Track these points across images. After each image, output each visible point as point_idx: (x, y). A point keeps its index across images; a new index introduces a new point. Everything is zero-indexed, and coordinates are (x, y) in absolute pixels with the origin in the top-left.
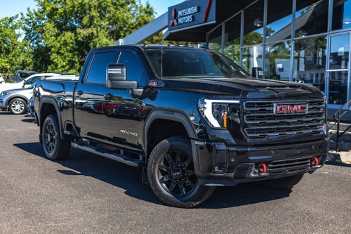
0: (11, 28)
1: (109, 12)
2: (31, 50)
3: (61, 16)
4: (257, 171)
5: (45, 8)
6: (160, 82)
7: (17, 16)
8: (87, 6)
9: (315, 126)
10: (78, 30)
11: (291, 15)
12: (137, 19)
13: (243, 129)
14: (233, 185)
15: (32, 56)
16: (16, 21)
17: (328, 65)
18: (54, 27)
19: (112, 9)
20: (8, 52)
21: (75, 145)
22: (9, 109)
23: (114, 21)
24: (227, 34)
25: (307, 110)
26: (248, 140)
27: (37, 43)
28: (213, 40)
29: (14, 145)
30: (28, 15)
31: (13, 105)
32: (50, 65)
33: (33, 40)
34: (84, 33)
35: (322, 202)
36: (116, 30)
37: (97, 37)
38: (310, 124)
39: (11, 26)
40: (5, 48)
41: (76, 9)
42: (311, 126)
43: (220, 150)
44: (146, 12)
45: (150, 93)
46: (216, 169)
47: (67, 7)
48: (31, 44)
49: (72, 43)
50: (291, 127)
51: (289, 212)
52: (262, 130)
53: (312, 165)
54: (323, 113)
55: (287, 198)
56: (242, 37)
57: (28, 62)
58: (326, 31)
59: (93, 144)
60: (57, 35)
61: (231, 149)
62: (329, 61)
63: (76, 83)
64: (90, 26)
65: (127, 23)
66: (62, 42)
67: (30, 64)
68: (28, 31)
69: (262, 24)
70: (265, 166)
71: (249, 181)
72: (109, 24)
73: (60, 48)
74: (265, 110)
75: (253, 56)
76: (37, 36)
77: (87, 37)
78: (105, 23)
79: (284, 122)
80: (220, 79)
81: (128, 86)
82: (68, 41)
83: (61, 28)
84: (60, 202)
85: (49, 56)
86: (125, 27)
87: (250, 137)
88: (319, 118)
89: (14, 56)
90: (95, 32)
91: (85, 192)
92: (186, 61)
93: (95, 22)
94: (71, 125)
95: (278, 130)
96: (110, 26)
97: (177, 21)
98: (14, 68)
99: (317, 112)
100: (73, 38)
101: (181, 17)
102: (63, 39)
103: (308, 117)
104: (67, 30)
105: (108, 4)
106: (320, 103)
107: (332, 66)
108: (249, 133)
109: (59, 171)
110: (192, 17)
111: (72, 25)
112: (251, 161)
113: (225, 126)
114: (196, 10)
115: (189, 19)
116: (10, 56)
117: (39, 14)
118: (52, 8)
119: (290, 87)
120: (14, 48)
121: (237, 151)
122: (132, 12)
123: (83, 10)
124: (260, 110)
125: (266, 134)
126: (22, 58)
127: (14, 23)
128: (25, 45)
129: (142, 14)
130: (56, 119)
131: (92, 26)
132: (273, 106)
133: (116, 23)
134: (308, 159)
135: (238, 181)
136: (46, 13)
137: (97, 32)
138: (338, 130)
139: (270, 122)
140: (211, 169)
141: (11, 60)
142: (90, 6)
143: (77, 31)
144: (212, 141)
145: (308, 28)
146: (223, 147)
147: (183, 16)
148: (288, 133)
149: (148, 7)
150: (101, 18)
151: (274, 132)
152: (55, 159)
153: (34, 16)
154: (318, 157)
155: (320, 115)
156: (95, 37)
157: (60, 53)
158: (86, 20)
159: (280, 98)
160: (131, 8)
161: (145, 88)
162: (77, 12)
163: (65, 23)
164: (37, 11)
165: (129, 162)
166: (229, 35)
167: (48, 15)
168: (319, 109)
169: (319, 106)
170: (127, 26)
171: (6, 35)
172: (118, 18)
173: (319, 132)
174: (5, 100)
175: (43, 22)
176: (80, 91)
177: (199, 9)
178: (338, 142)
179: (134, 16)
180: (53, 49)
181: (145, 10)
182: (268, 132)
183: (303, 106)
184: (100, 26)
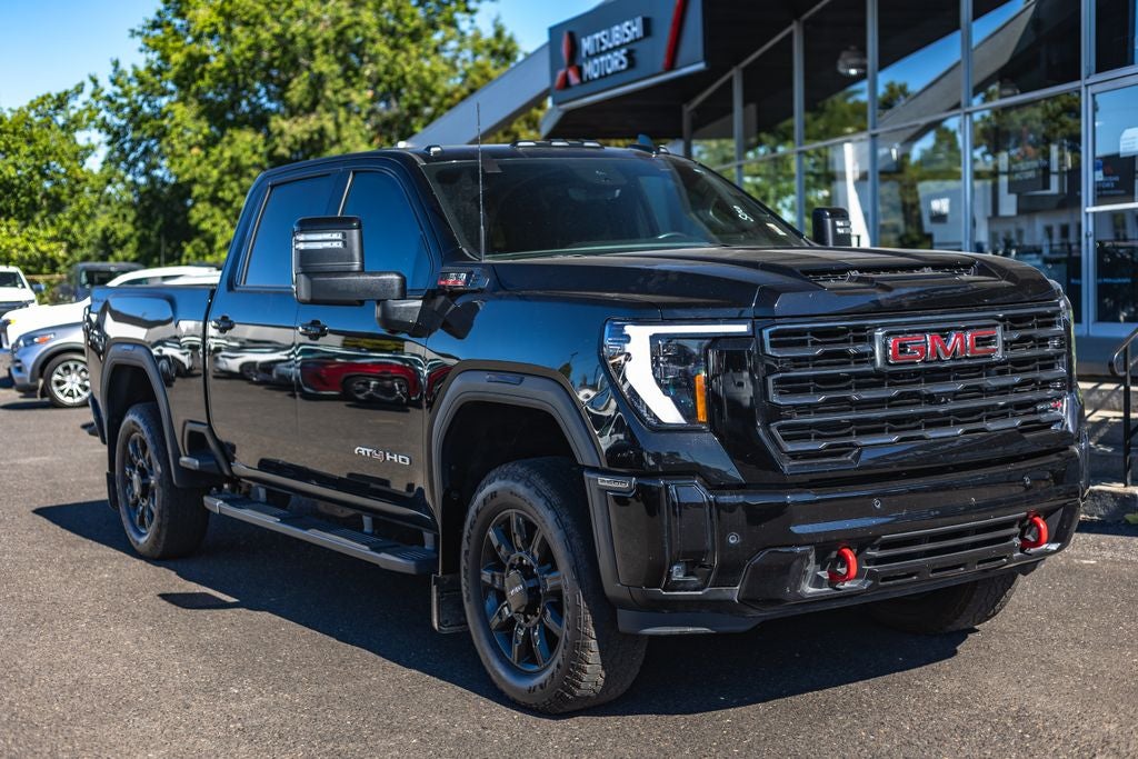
0: (63, 127)
1: (374, 59)
2: (130, 196)
3: (220, 80)
4: (824, 574)
5: (165, 58)
6: (476, 270)
7: (79, 89)
8: (301, 43)
9: (1033, 403)
10: (277, 123)
11: (957, 36)
12: (465, 76)
13: (766, 426)
14: (742, 628)
15: (132, 215)
16: (77, 105)
17: (1087, 191)
18: (198, 118)
19: (381, 47)
20: (57, 205)
21: (216, 504)
22: (46, 391)
23: (390, 89)
24: (752, 107)
25: (999, 346)
26: (787, 466)
27: (146, 173)
28: (709, 128)
29: (39, 512)
30: (114, 82)
31: (56, 377)
32: (189, 241)
33: (134, 164)
34: (294, 129)
35: (1073, 670)
36: (397, 117)
37: (338, 141)
38: (1013, 398)
39: (60, 120)
40: (47, 195)
41: (265, 56)
42: (1020, 406)
43: (686, 505)
44: (494, 53)
45: (446, 314)
46: (678, 573)
47: (236, 50)
48: (129, 178)
49: (259, 166)
50: (941, 409)
51: (952, 716)
52: (838, 425)
53: (1026, 544)
54: (1059, 356)
55: (946, 663)
56: (798, 117)
57: (121, 235)
58: (1079, 78)
59: (277, 500)
60: (210, 143)
61: (727, 499)
62: (1090, 178)
63: (212, 291)
64: (311, 109)
65: (433, 93)
66: (224, 165)
67: (125, 242)
68: (116, 135)
69: (864, 67)
70: (851, 558)
71: (800, 611)
72: (373, 100)
73: (220, 184)
74: (844, 354)
75: (843, 176)
76: (147, 151)
77: (303, 144)
78: (361, 97)
79: (916, 394)
80: (697, 252)
81: (367, 290)
82: (245, 161)
83: (221, 118)
84: (142, 713)
85: (187, 210)
86: (427, 104)
87: (794, 456)
88: (1046, 375)
89: (75, 218)
90: (330, 126)
91: (240, 671)
92: (576, 195)
93: (329, 93)
94: (201, 435)
95: (896, 423)
96: (382, 105)
97: (580, 71)
98: (78, 254)
99: (1037, 352)
100: (261, 149)
101: (590, 57)
102: (227, 154)
103: (1002, 373)
104: (239, 124)
105: (369, 34)
106: (1048, 320)
107: (1102, 195)
108: (786, 438)
109: (164, 596)
110: (629, 55)
111: (254, 107)
112: (799, 540)
113: (702, 417)
114: (637, 30)
115: (616, 61)
116: (64, 218)
117: (148, 76)
118: (190, 56)
119: (935, 267)
120: (73, 193)
121: (746, 506)
122: (448, 55)
123: (288, 56)
124: (825, 355)
125: (853, 440)
126: (103, 221)
127: (73, 113)
128: (109, 182)
129: (480, 59)
130: (154, 418)
131: (320, 108)
132: (872, 339)
133: (398, 95)
134: (1009, 524)
135: (757, 615)
136: (171, 75)
137: (338, 126)
138: (1127, 411)
139: (866, 395)
140: (657, 574)
141: (67, 231)
142: (310, 41)
143: (273, 125)
144: (654, 475)
145: (1017, 72)
146: (697, 492)
147: (598, 54)
148: (932, 434)
149: (499, 35)
150: (347, 79)
151: (880, 431)
152: (159, 557)
153: (135, 84)
154: (1047, 514)
155: (1048, 363)
156: (333, 144)
157: (222, 200)
158: (298, 89)
159: (896, 309)
160: (444, 42)
161: (428, 297)
162: (270, 65)
163: (234, 104)
164: (142, 67)
165: (387, 560)
166: (759, 112)
167: (178, 81)
168: (1043, 342)
169: (1043, 333)
170: (434, 100)
171: (47, 153)
172: (403, 78)
173: (1048, 425)
174: (30, 360)
175: (164, 101)
176: (224, 318)
177: (647, 26)
178: (1127, 452)
179: (455, 68)
180: (197, 190)
181: (488, 46)
182: (860, 433)
183: (984, 334)
184: (346, 105)
